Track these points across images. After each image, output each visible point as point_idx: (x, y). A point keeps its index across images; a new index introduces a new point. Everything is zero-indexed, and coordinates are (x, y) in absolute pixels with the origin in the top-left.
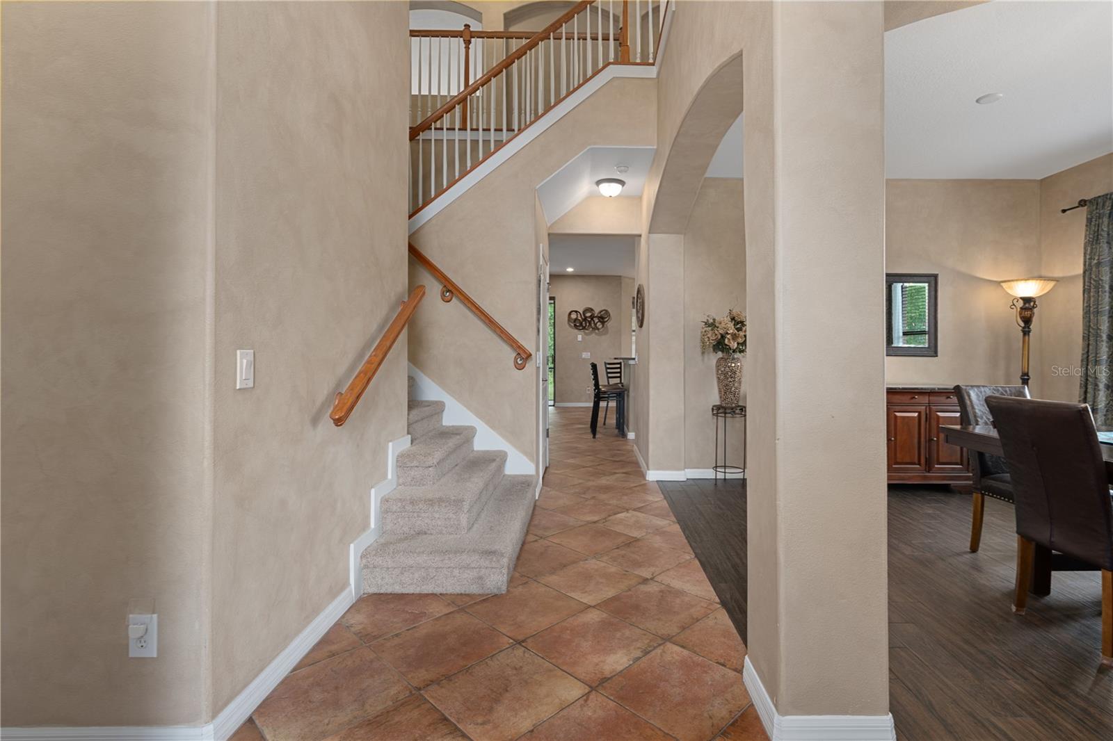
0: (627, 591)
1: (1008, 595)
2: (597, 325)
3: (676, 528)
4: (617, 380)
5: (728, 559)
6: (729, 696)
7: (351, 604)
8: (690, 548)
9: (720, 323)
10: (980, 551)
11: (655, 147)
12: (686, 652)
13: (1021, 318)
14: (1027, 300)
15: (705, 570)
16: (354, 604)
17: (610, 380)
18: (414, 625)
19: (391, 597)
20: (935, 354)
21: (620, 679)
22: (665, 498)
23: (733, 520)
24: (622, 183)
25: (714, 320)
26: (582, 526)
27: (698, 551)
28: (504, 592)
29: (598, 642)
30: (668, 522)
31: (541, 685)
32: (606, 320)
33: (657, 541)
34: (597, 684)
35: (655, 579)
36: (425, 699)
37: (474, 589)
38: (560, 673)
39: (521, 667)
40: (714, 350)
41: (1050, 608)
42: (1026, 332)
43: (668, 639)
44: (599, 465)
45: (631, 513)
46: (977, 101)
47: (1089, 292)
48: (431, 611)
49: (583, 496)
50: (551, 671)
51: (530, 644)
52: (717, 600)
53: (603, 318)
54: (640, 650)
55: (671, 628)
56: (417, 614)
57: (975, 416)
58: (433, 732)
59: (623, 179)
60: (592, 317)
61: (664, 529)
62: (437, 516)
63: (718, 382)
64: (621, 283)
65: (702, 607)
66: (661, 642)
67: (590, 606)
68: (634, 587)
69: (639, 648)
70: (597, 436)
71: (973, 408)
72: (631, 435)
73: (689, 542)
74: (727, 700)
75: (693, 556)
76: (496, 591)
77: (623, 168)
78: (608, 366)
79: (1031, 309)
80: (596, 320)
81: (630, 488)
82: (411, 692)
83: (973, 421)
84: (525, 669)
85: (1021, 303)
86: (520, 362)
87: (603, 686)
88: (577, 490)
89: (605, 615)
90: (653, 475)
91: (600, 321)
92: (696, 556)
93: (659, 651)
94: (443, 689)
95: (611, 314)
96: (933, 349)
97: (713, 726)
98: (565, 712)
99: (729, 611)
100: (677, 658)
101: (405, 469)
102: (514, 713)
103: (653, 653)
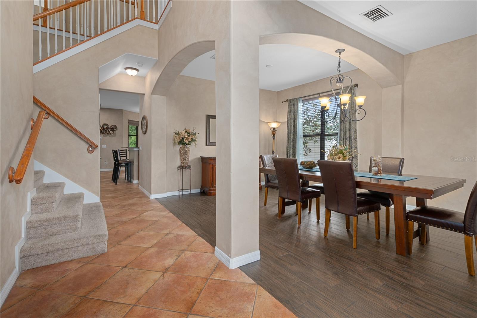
0: (161, 239)
1: (276, 215)
2: (110, 132)
3: (171, 214)
4: (125, 158)
5: (195, 221)
6: (212, 261)
7: (17, 277)
8: (179, 220)
9: (182, 133)
10: (267, 205)
11: (157, 59)
12: (193, 253)
13: (272, 134)
14: (274, 129)
15: (188, 227)
16: (18, 276)
17: (121, 157)
18: (65, 275)
19: (41, 268)
21: (173, 266)
22: (161, 204)
23: (191, 208)
24: (138, 70)
25: (178, 132)
26: (130, 220)
27: (183, 221)
28: (106, 252)
29: (159, 258)
30: (167, 213)
31: (142, 278)
32: (115, 130)
33: (166, 220)
34: (166, 270)
35: (171, 233)
36: (90, 298)
37: (90, 254)
38: (148, 272)
39: (130, 275)
40: (179, 144)
41: (285, 217)
42: (274, 138)
43: (184, 251)
44: (125, 195)
45: (149, 212)
46: (266, 66)
47: (289, 127)
48: (70, 268)
49: (123, 209)
50: (144, 272)
51: (129, 266)
52: (197, 235)
53: (113, 129)
54: (176, 256)
55: (184, 247)
56: (63, 271)
57: (266, 164)
58: (102, 307)
59: (139, 69)
60: (107, 128)
61: (166, 216)
62: (63, 225)
63: (180, 157)
64: (123, 113)
65: (192, 238)
66: (182, 252)
67: (149, 248)
68: (164, 237)
69: (175, 256)
70: (117, 184)
71: (265, 161)
72: (135, 182)
73: (178, 218)
74: (212, 262)
75: (182, 223)
76: (102, 252)
77: (140, 65)
78: (120, 151)
79: (275, 131)
80: (110, 130)
81: (144, 203)
82: (81, 299)
83: (265, 166)
84: (132, 275)
85: (272, 130)
86: (91, 150)
87: (168, 271)
88: (119, 207)
89: (157, 249)
90: (153, 197)
91: (111, 130)
92: (183, 222)
93: (183, 254)
94: (98, 292)
95: (118, 127)
97: (210, 270)
98: (157, 282)
99: (202, 237)
100: (190, 255)
101: (37, 205)
102: (136, 290)
103: (181, 256)
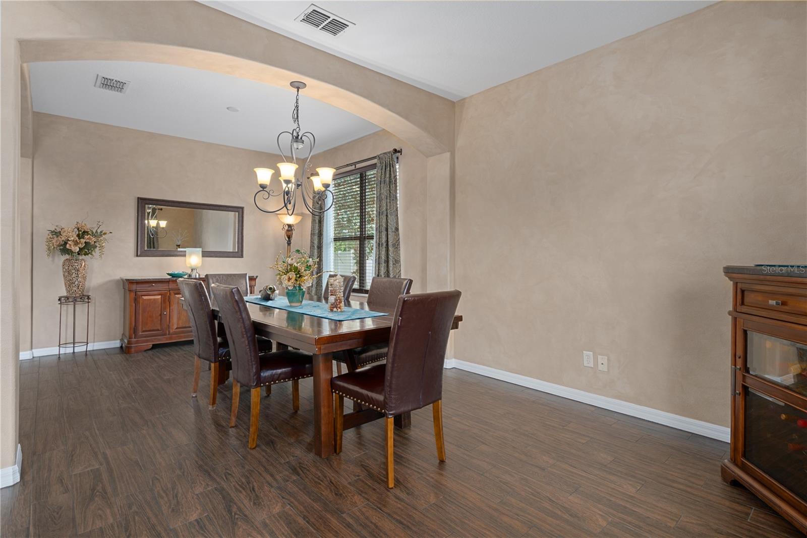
9: (64, 232)
13: (287, 235)
14: (289, 226)
20: (242, 256)
42: (289, 244)
47: (312, 223)
63: (64, 278)
79: (291, 231)
85: (286, 228)
96: (240, 253)
